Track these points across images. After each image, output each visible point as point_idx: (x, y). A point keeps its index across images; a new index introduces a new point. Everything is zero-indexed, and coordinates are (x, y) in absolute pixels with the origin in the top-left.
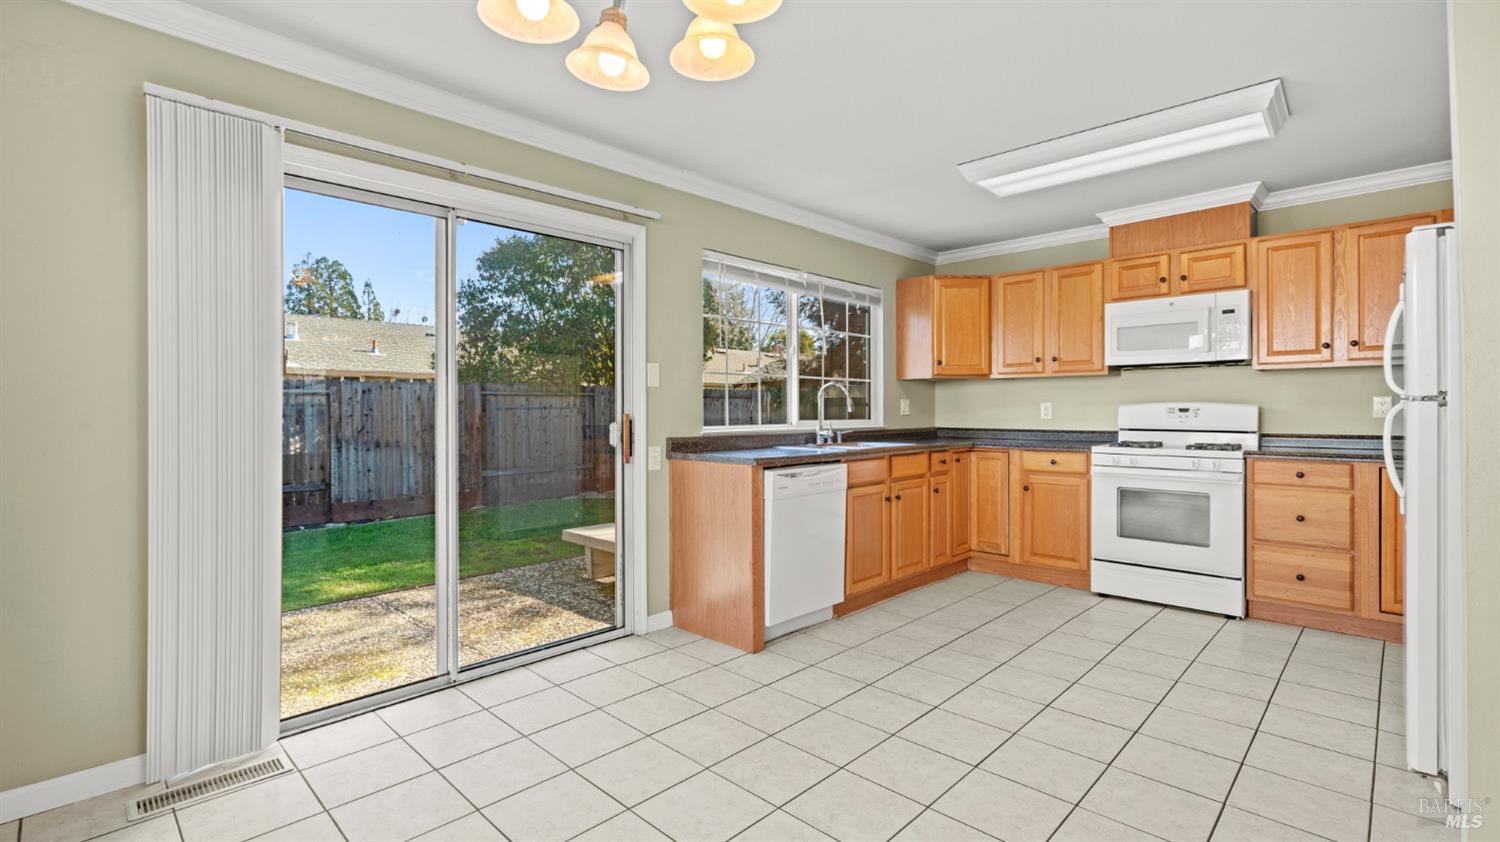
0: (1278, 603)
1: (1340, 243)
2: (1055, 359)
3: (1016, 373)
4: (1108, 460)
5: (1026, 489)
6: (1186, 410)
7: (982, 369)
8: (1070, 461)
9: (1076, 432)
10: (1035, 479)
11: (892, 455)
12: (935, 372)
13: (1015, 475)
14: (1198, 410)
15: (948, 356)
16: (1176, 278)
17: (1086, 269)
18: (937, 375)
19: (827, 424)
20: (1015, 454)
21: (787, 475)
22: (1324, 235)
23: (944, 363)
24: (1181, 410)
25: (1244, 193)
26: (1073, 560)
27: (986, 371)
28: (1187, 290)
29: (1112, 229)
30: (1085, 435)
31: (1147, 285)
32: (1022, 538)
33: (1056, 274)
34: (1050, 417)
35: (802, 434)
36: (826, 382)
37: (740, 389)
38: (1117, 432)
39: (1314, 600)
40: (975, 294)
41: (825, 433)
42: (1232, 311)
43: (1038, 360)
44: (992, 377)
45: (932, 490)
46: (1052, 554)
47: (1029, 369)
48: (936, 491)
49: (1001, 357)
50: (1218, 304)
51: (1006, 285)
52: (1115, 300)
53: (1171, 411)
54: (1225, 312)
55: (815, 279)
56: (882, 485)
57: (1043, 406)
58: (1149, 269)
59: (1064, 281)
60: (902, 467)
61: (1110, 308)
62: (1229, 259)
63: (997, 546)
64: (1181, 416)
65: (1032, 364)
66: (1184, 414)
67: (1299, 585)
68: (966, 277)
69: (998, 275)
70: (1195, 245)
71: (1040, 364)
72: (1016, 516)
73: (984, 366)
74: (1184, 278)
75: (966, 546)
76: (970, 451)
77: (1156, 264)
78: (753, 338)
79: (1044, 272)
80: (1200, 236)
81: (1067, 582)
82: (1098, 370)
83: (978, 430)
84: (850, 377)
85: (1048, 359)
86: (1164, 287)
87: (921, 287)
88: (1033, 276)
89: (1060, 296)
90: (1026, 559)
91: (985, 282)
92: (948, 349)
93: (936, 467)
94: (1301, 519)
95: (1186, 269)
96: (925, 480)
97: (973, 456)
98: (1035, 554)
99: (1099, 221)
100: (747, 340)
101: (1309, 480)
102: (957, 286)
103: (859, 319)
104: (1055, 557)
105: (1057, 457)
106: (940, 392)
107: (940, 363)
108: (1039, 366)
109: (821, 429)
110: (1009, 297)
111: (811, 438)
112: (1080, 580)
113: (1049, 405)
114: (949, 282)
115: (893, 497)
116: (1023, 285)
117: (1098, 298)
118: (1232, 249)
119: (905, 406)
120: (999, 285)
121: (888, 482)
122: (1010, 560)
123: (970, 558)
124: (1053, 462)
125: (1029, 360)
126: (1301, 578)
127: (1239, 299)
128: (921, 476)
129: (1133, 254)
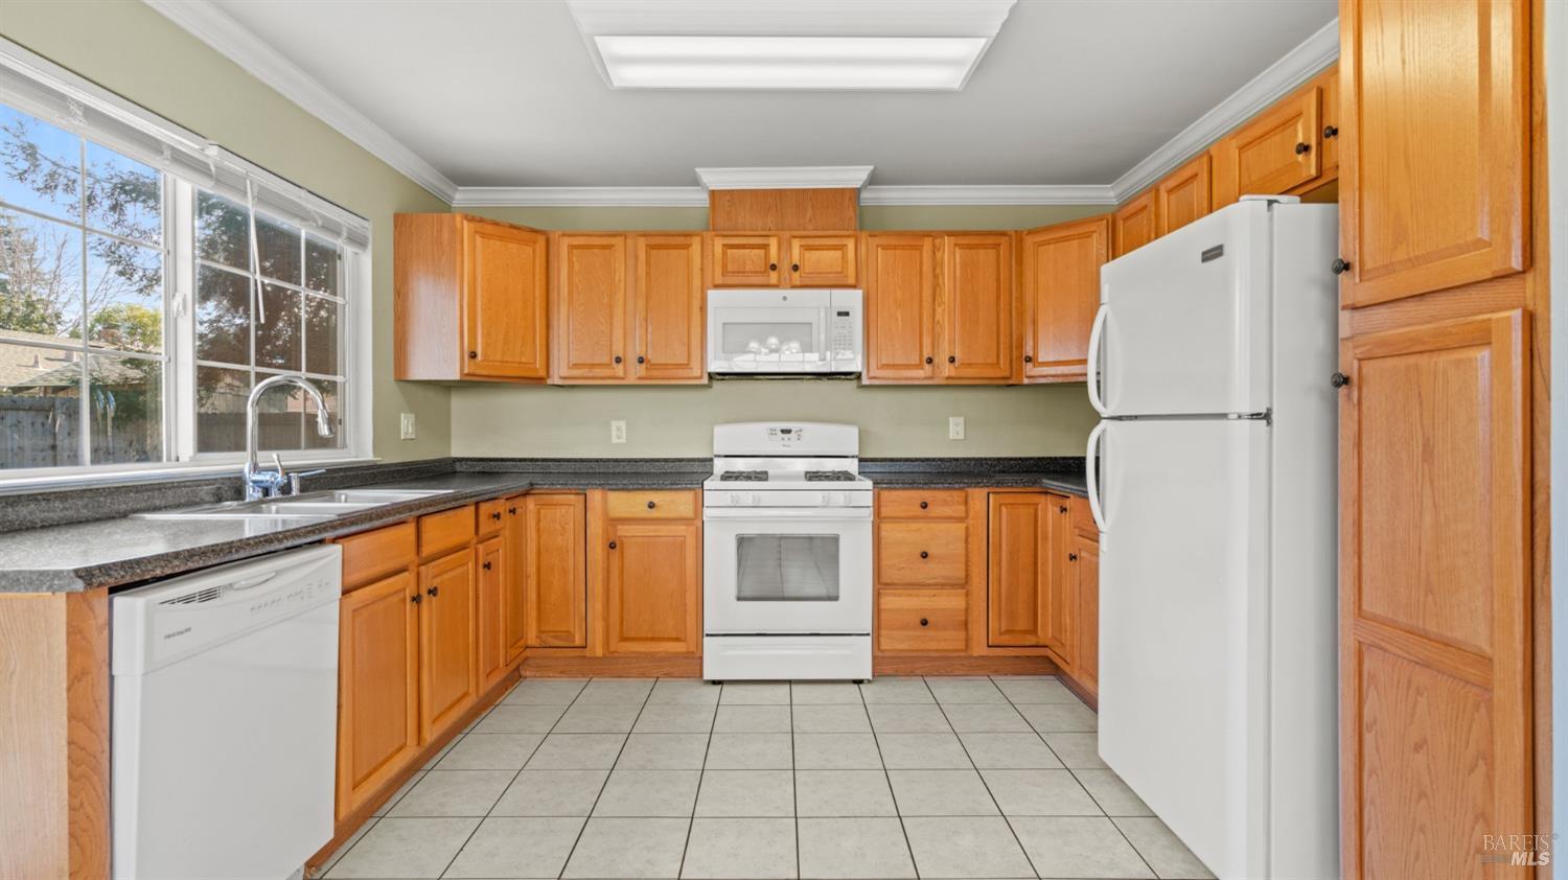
0: (902, 654)
1: (939, 250)
2: (641, 361)
3: (586, 378)
4: (726, 498)
5: (612, 546)
6: (788, 431)
7: (536, 370)
8: (676, 502)
9: (658, 460)
10: (624, 530)
11: (418, 514)
12: (466, 371)
13: (596, 527)
14: (801, 431)
15: (486, 345)
16: (785, 267)
17: (680, 240)
18: (468, 375)
19: (272, 457)
20: (595, 496)
21: (188, 599)
22: (927, 239)
23: (479, 357)
24: (783, 431)
25: (853, 176)
26: (677, 639)
27: (542, 373)
28: (798, 283)
29: (713, 193)
30: (671, 464)
31: (756, 272)
32: (606, 619)
33: (642, 242)
34: (623, 441)
35: (208, 482)
36: (260, 377)
37: (25, 394)
38: (711, 460)
39: (933, 645)
40: (526, 255)
41: (266, 477)
42: (847, 314)
43: (618, 360)
44: (549, 382)
45: (481, 566)
46: (650, 636)
47: (606, 372)
48: (488, 566)
49: (564, 353)
50: (833, 305)
51: (572, 247)
52: (717, 286)
53: (772, 432)
54: (840, 314)
55: (237, 166)
56: (406, 574)
57: (614, 424)
58: (757, 251)
59: (654, 252)
60: (438, 533)
61: (714, 296)
62: (840, 252)
63: (569, 635)
64: (783, 439)
65: (608, 365)
66: (786, 436)
67: (921, 632)
68: (512, 227)
69: (560, 233)
70: (804, 230)
71: (621, 365)
72: (597, 587)
73: (539, 364)
74: (796, 268)
75: (522, 643)
76: (526, 494)
77: (765, 247)
78: (58, 316)
79: (626, 238)
80: (811, 220)
81: (665, 670)
82: (696, 378)
83: (521, 460)
84: (307, 371)
85: (632, 359)
86: (773, 277)
87: (440, 231)
88: (612, 241)
89: (648, 274)
90: (612, 648)
91: (541, 240)
92: (487, 334)
93: (486, 527)
94: (925, 555)
95: (798, 258)
96: (470, 551)
97: (531, 503)
98: (624, 639)
99: (695, 182)
100: (44, 320)
101: (934, 510)
102: (501, 238)
103: (323, 268)
104: (653, 639)
105: (655, 497)
106: (459, 403)
107: (473, 355)
108: (619, 370)
109: (256, 468)
110: (577, 266)
111: (231, 490)
112: (690, 665)
113: (622, 424)
114: (490, 229)
115: (424, 592)
116: (596, 251)
117: (697, 283)
118: (844, 241)
119: (407, 425)
120: (563, 247)
121: (413, 568)
122: (587, 653)
123: (527, 658)
124: (651, 506)
125: (605, 360)
126: (924, 623)
127: (853, 299)
128: (463, 547)
129: (737, 230)
